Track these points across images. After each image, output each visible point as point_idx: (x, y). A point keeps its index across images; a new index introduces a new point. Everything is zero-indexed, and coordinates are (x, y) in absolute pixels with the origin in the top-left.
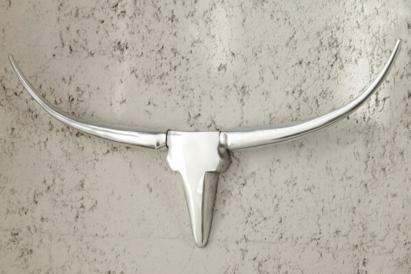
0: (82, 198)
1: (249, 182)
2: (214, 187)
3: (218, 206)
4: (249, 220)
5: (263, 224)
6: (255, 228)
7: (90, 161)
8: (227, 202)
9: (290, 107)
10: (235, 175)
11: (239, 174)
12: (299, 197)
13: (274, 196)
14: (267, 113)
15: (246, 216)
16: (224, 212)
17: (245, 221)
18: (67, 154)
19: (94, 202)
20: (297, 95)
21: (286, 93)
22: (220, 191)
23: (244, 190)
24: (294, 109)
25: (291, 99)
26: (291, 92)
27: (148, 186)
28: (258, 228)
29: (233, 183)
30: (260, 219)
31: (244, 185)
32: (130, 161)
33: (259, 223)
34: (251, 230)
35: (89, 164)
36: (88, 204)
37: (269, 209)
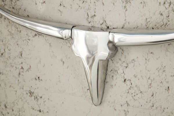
0: (22, 63)
1: (131, 65)
2: (106, 66)
3: (108, 79)
4: (130, 91)
5: (140, 95)
6: (134, 97)
7: (25, 40)
8: (115, 77)
9: (161, 14)
10: (120, 60)
11: (123, 59)
12: (167, 80)
13: (148, 78)
14: (144, 18)
15: (128, 88)
16: (113, 83)
17: (127, 91)
18: (11, 34)
19: (29, 66)
20: (167, 5)
21: (159, 4)
22: (109, 69)
23: (127, 71)
24: (165, 16)
25: (162, 8)
26: (162, 3)
27: (62, 60)
28: (136, 97)
29: (118, 65)
30: (138, 92)
31: (126, 67)
32: (49, 42)
33: (137, 94)
34: (132, 98)
35: (25, 41)
36: (26, 67)
37: (144, 86)
